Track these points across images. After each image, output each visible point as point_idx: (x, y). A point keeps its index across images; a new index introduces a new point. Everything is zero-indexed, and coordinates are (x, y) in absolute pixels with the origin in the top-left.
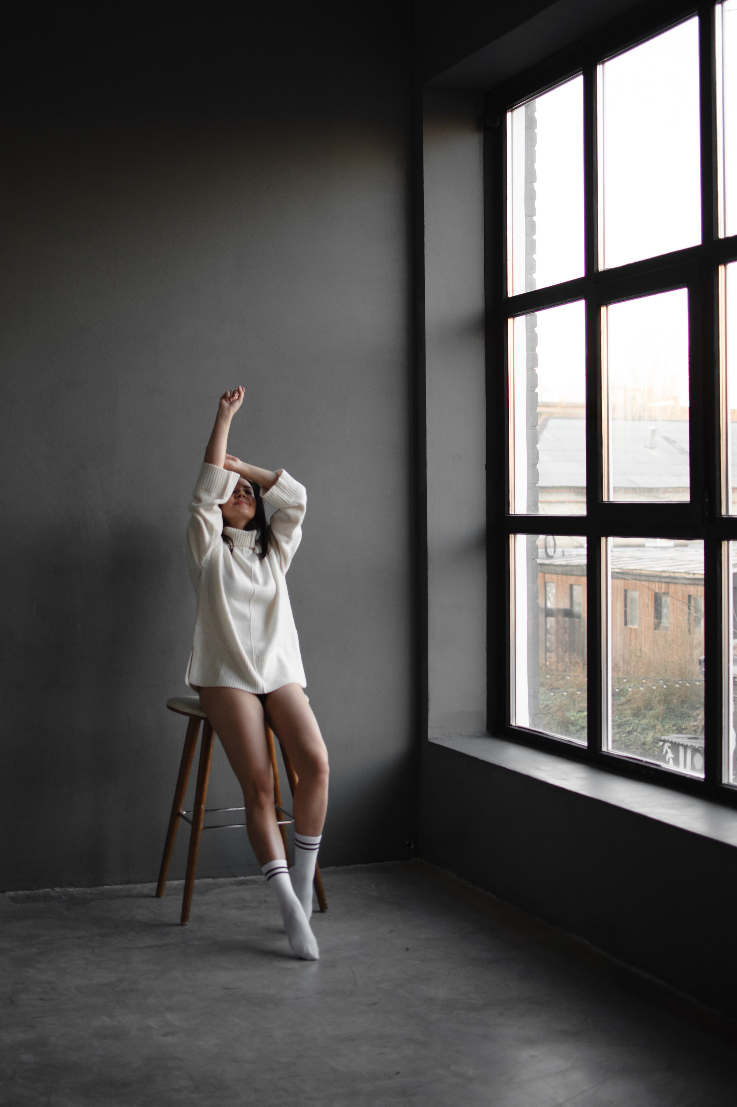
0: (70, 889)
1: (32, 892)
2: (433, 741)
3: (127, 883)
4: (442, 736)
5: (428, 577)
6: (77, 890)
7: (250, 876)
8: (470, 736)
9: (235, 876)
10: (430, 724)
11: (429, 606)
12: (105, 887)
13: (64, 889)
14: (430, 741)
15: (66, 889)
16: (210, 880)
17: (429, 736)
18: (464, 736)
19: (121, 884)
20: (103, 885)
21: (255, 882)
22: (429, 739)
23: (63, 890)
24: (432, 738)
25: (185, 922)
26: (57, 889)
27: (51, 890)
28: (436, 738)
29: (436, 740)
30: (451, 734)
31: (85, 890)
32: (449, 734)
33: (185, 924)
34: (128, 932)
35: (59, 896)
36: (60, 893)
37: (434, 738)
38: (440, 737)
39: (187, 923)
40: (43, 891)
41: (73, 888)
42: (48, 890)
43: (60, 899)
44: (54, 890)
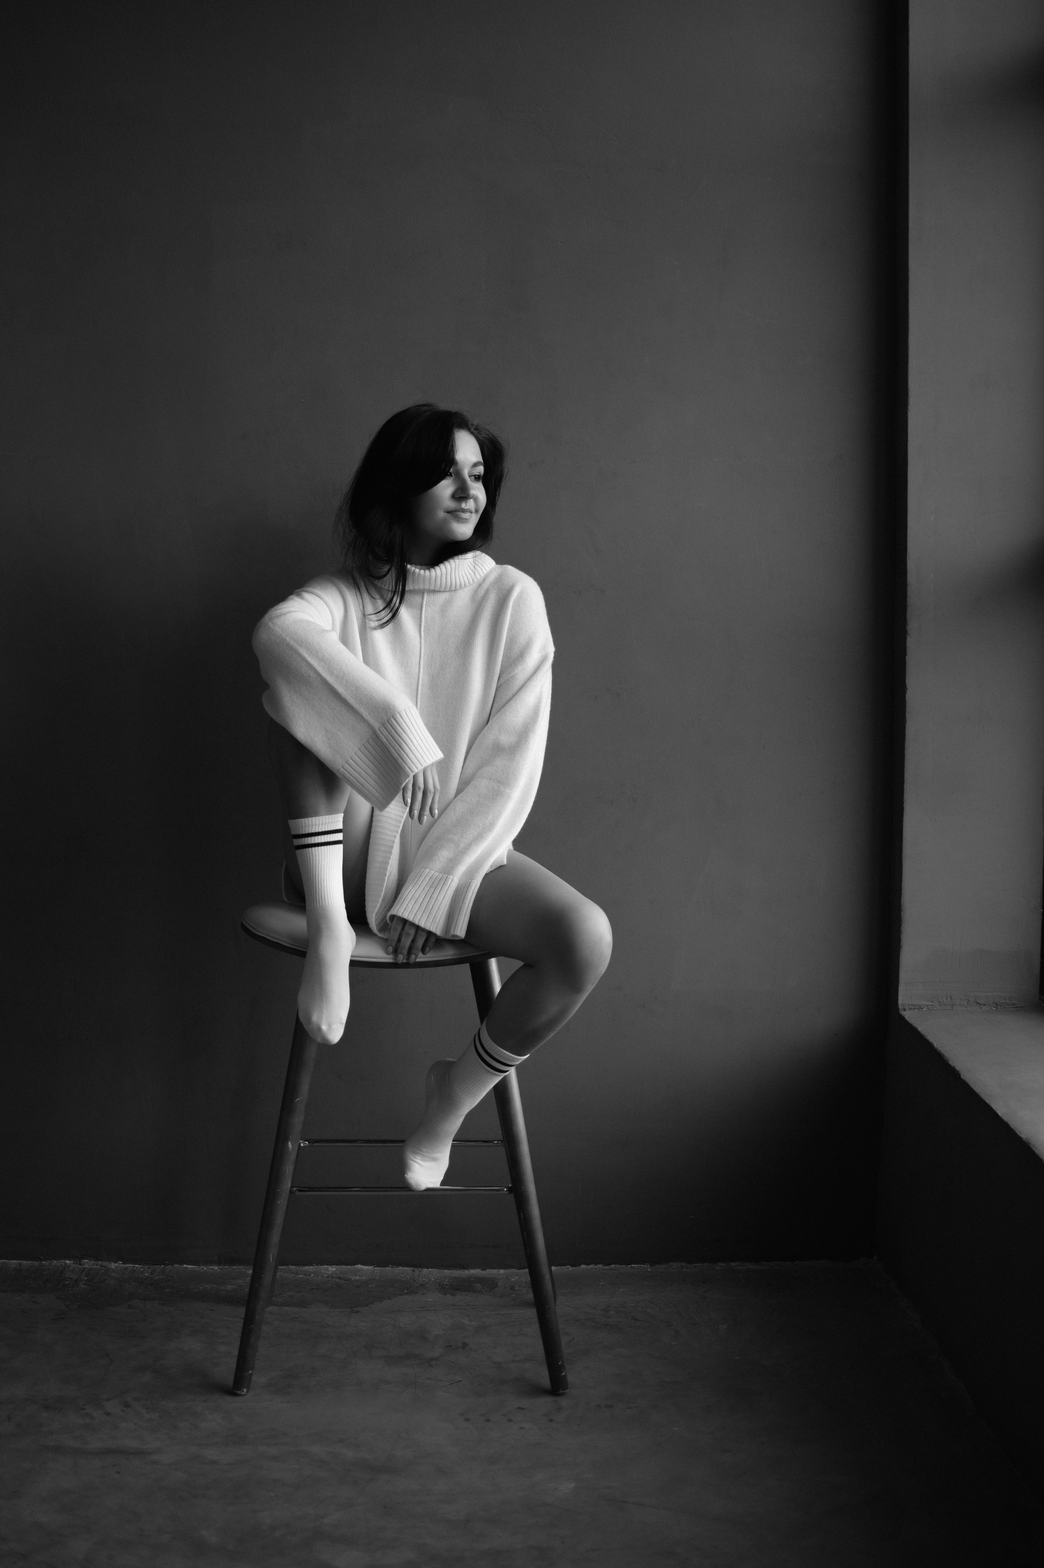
0: (113, 1265)
1: (36, 1263)
2: (908, 1015)
4: (932, 1002)
5: (909, 650)
6: (126, 1268)
7: (495, 1268)
8: (999, 1007)
9: (463, 1267)
10: (904, 975)
11: (907, 715)
12: (185, 1266)
13: (100, 1263)
14: (902, 1013)
15: (104, 1263)
16: (404, 1272)
17: (900, 1002)
18: (985, 1005)
19: (219, 1263)
20: (182, 1262)
21: (490, 1285)
22: (900, 1007)
23: (97, 1265)
24: (907, 1005)
25: (240, 1389)
26: (87, 1262)
27: (74, 1263)
28: (917, 1007)
29: (916, 1010)
30: (953, 999)
31: (142, 1270)
32: (949, 998)
33: (239, 1392)
34: (108, 1400)
35: (76, 1281)
36: (83, 1274)
37: (912, 1007)
38: (928, 1004)
39: (245, 1390)
40: (58, 1264)
41: (120, 1262)
42: (68, 1262)
43: (70, 1289)
44: (80, 1265)
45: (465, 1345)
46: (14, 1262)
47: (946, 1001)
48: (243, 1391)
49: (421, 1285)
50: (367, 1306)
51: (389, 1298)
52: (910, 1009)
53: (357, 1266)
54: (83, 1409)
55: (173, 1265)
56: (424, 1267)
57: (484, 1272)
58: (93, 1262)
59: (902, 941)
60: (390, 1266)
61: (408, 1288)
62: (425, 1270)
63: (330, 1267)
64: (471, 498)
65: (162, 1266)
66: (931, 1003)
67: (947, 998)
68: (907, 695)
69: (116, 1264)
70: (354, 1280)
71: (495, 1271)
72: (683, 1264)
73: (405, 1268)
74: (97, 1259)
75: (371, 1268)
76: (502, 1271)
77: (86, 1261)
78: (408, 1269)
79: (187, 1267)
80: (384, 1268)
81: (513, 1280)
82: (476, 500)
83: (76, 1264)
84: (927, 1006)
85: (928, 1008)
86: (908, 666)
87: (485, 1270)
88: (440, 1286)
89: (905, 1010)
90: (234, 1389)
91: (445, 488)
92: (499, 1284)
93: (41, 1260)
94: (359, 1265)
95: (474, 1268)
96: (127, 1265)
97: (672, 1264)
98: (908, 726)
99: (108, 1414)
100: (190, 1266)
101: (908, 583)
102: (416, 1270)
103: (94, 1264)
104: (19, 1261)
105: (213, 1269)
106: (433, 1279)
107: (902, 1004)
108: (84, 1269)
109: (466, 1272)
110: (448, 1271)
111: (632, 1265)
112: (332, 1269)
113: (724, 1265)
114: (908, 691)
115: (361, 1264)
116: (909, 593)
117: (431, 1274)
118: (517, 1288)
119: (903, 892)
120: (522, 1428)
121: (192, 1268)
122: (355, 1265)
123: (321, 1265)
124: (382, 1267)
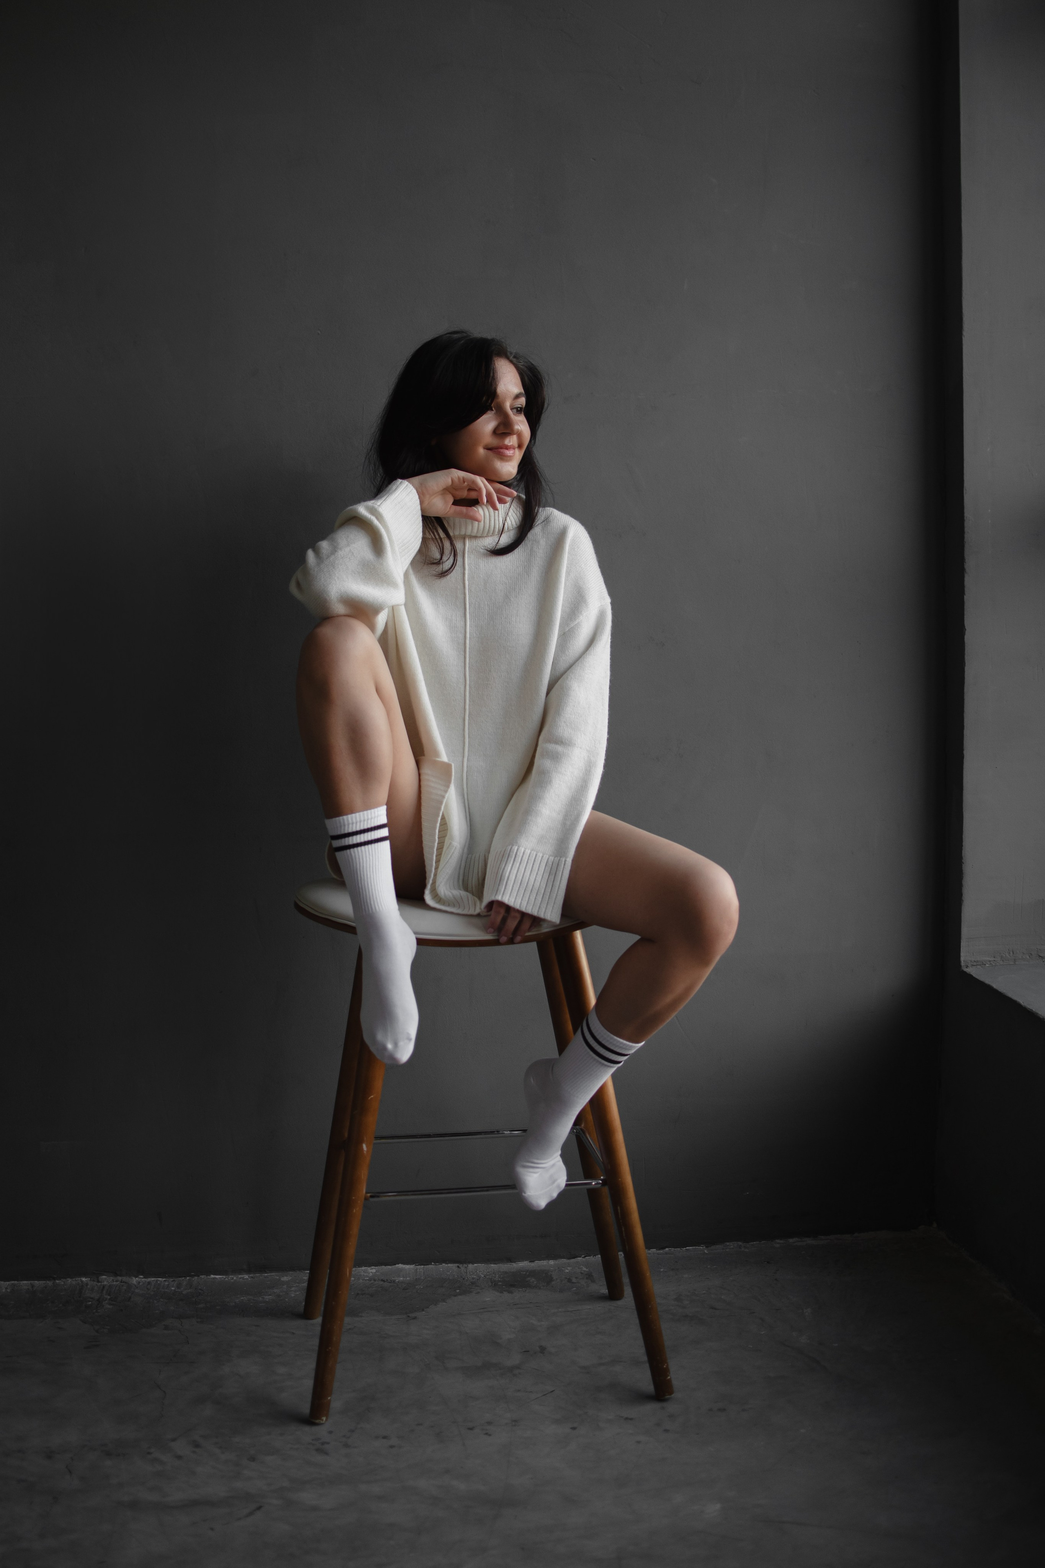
0: (134, 1280)
1: (50, 1283)
2: (971, 971)
3: (263, 1269)
5: (966, 589)
6: (149, 1283)
9: (510, 1260)
10: (966, 931)
11: (966, 657)
12: (212, 1276)
13: (120, 1278)
14: (965, 970)
15: (125, 1279)
16: (449, 1269)
17: (962, 959)
19: (249, 1271)
20: (208, 1273)
21: (545, 1278)
22: (963, 964)
23: (117, 1281)
24: (969, 962)
25: (320, 1418)
26: (105, 1279)
27: (91, 1280)
28: (979, 963)
29: (978, 967)
30: (1015, 953)
31: (167, 1283)
32: (1011, 952)
33: (317, 1421)
34: (174, 1440)
35: (98, 1300)
36: (104, 1292)
37: (975, 964)
38: (990, 959)
39: (324, 1418)
40: (74, 1283)
41: (141, 1277)
42: (84, 1279)
43: (94, 1311)
44: (98, 1282)
45: (543, 1349)
46: (25, 1284)
47: (1008, 956)
48: (323, 1420)
49: (473, 1283)
50: (423, 1310)
51: (444, 1300)
52: (973, 965)
53: (397, 1265)
54: (149, 1453)
55: (199, 1276)
56: (469, 1263)
57: (533, 1264)
58: (112, 1278)
59: (963, 895)
60: (433, 1263)
61: (461, 1287)
62: (470, 1266)
63: (369, 1268)
64: (515, 434)
65: (188, 1278)
66: (993, 959)
67: (1009, 953)
68: (966, 637)
69: (137, 1279)
70: (398, 1282)
71: (544, 1263)
72: (740, 1243)
73: (449, 1265)
74: (116, 1275)
75: (412, 1266)
76: (552, 1262)
77: (104, 1277)
78: (452, 1266)
79: (214, 1278)
80: (427, 1266)
81: (567, 1271)
82: (520, 435)
83: (94, 1281)
84: (990, 961)
85: (991, 964)
86: (966, 607)
87: (533, 1261)
88: (492, 1283)
89: (967, 967)
90: (312, 1418)
91: (487, 424)
92: (555, 1278)
93: (54, 1279)
94: (400, 1265)
95: (522, 1260)
96: (149, 1280)
97: (728, 1244)
98: (966, 668)
99: (179, 1457)
100: (217, 1277)
101: (965, 518)
102: (461, 1266)
103: (113, 1280)
104: (29, 1282)
105: (243, 1278)
106: (483, 1276)
107: (964, 961)
108: (104, 1287)
109: (514, 1265)
110: (495, 1265)
111: (687, 1248)
112: (372, 1270)
113: (782, 1242)
114: (966, 632)
115: (402, 1264)
116: (966, 530)
117: (478, 1270)
118: (574, 1280)
119: (964, 844)
120: (639, 1442)
121: (220, 1278)
122: (395, 1265)
123: (359, 1267)
124: (424, 1265)
